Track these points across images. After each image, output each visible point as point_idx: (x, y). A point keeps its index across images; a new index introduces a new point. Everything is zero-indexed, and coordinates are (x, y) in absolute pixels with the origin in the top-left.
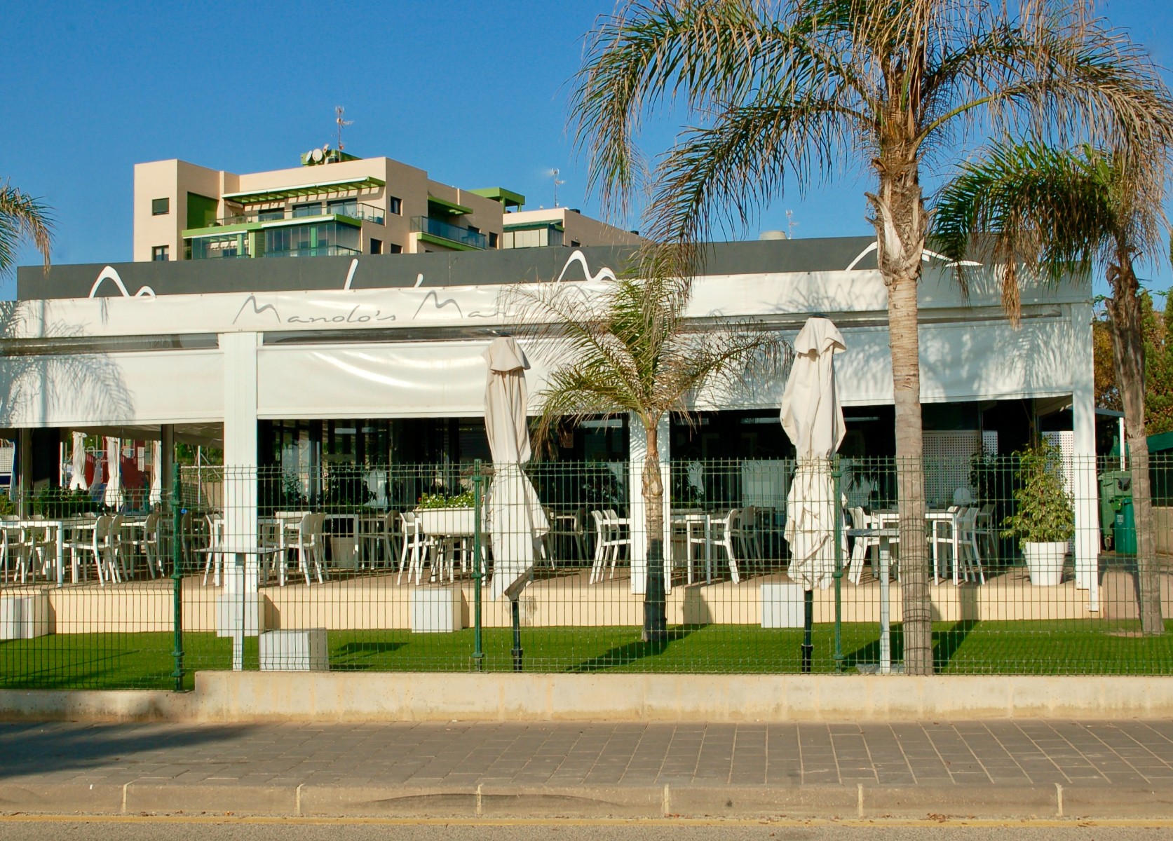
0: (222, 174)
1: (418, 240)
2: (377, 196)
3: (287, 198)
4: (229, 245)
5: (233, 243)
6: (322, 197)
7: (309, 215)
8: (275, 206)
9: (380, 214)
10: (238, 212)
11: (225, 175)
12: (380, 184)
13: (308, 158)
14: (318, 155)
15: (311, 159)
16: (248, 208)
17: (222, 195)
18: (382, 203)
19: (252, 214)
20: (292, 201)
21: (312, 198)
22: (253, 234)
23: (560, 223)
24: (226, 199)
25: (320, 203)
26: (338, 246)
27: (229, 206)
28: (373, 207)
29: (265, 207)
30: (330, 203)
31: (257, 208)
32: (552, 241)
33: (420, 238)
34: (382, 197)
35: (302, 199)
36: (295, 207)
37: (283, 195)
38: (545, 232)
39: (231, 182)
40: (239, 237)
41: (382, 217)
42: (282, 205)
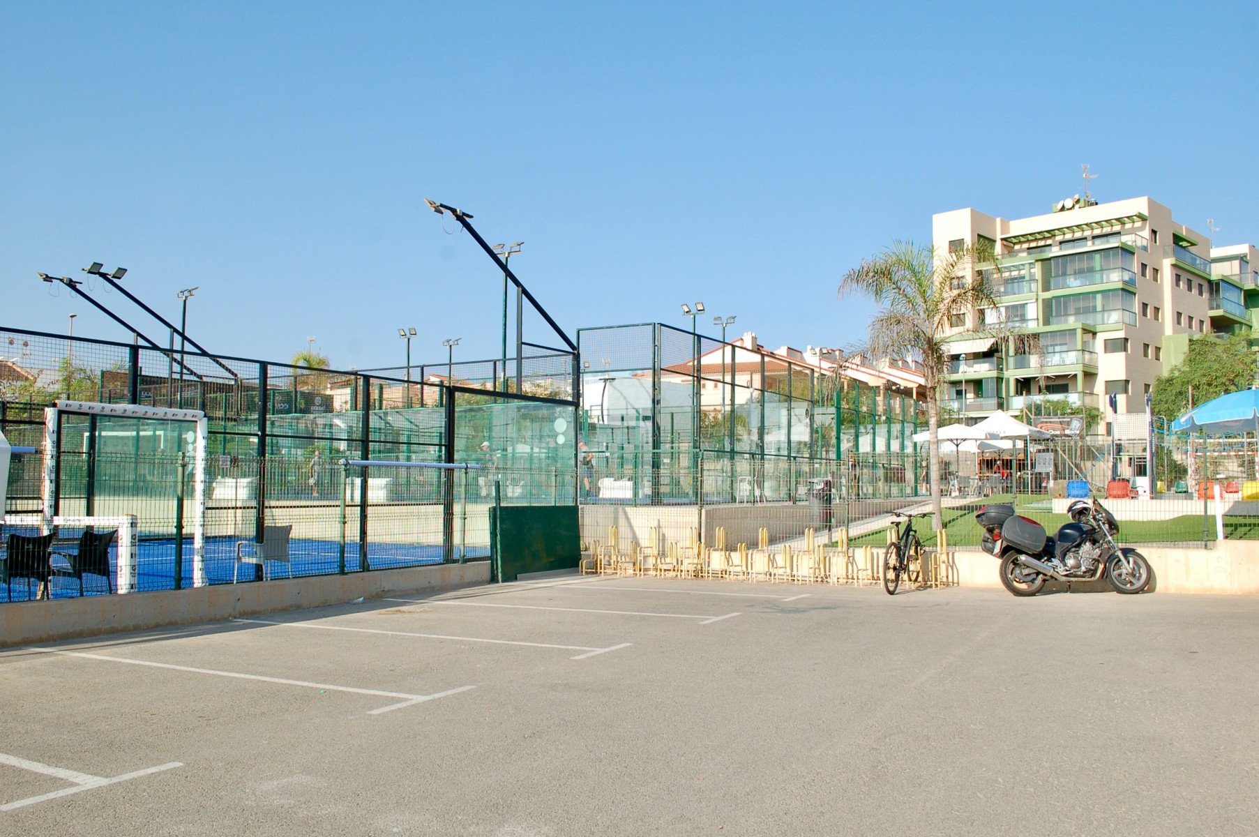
0: (998, 220)
1: (1172, 265)
2: (1142, 229)
3: (1054, 236)
4: (1010, 275)
5: (1023, 272)
6: (1087, 233)
7: (1074, 247)
8: (1042, 243)
9: (1145, 243)
10: (1010, 249)
11: (1002, 221)
12: (1143, 218)
13: (1060, 206)
14: (1069, 203)
15: (1063, 207)
16: (1017, 247)
17: (999, 236)
18: (1146, 233)
19: (1021, 251)
20: (1059, 238)
21: (1078, 235)
22: (1040, 263)
23: (1246, 256)
24: (1002, 239)
25: (1086, 238)
26: (1122, 268)
27: (1005, 245)
28: (1138, 238)
29: (1033, 244)
30: (1094, 238)
31: (1025, 246)
32: (1242, 270)
33: (1174, 262)
34: (1145, 229)
35: (1068, 236)
36: (1061, 243)
37: (1051, 233)
38: (1236, 263)
39: (1005, 227)
40: (1027, 266)
41: (1146, 245)
42: (1049, 242)
